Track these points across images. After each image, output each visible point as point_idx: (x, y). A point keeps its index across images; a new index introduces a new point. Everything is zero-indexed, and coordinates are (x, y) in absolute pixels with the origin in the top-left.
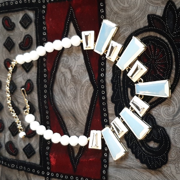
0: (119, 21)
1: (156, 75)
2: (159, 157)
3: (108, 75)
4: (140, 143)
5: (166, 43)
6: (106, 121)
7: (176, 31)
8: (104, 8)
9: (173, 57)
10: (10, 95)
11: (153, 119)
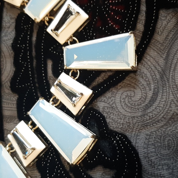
1: (105, 28)
3: (5, 36)
4: (71, 175)
11: (100, 117)
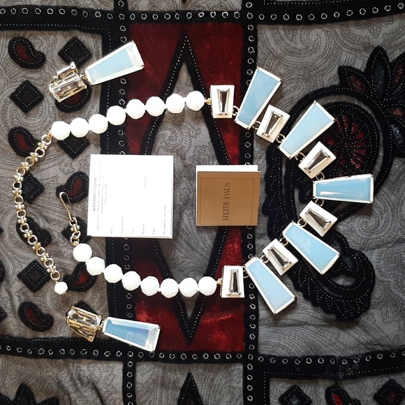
0: (282, 71)
1: (348, 166)
2: (356, 301)
5: (370, 115)
6: (250, 246)
7: (388, 98)
8: (255, 45)
9: (381, 138)
10: (23, 205)
11: (342, 239)
